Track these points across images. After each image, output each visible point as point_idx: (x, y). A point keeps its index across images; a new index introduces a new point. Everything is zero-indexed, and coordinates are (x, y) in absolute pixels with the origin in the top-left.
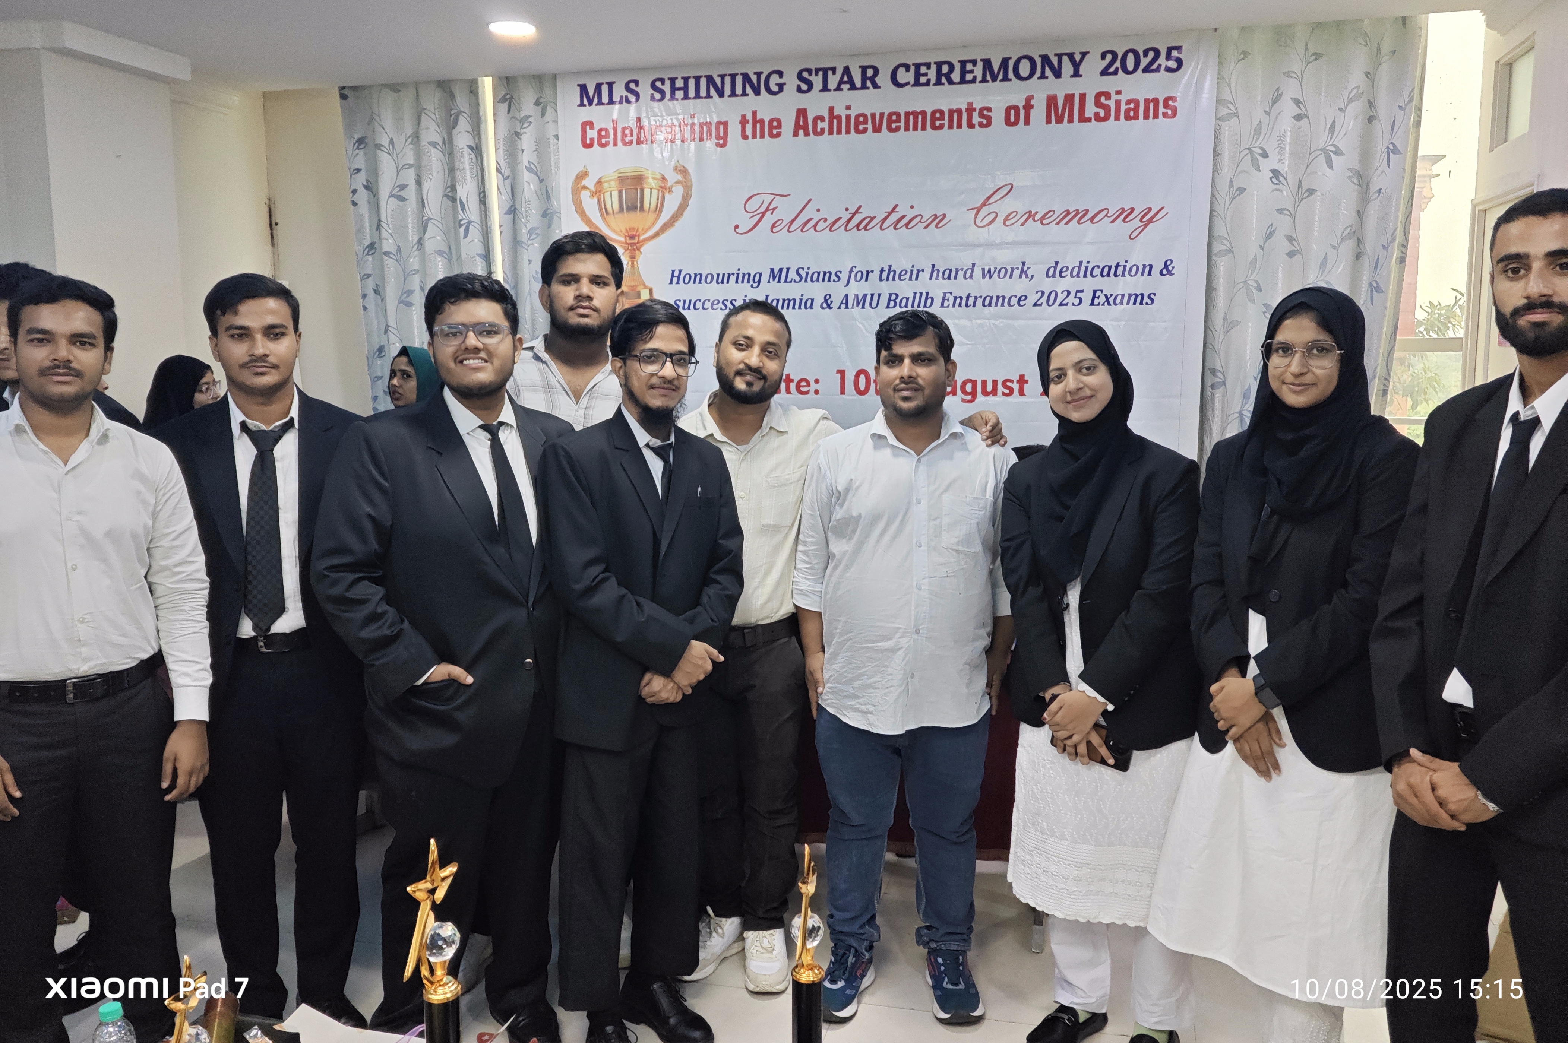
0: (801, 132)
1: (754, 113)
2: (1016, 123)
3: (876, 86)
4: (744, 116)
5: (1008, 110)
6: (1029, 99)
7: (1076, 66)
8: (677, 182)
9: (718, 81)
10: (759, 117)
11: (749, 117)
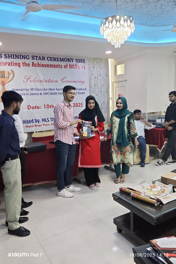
0: (33, 66)
1: (25, 62)
2: (65, 68)
3: (45, 60)
4: (23, 62)
5: (64, 66)
6: (67, 64)
7: (72, 60)
8: (12, 73)
9: (17, 56)
10: (26, 63)
11: (24, 63)
